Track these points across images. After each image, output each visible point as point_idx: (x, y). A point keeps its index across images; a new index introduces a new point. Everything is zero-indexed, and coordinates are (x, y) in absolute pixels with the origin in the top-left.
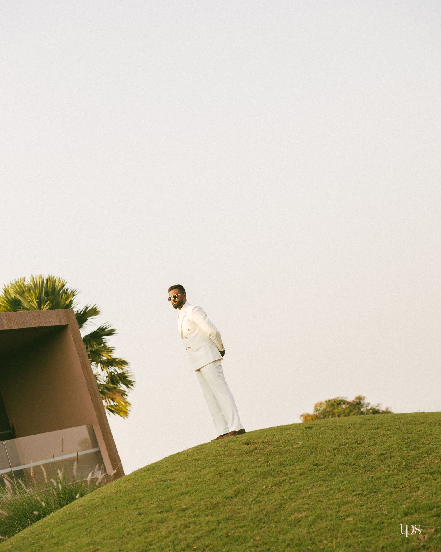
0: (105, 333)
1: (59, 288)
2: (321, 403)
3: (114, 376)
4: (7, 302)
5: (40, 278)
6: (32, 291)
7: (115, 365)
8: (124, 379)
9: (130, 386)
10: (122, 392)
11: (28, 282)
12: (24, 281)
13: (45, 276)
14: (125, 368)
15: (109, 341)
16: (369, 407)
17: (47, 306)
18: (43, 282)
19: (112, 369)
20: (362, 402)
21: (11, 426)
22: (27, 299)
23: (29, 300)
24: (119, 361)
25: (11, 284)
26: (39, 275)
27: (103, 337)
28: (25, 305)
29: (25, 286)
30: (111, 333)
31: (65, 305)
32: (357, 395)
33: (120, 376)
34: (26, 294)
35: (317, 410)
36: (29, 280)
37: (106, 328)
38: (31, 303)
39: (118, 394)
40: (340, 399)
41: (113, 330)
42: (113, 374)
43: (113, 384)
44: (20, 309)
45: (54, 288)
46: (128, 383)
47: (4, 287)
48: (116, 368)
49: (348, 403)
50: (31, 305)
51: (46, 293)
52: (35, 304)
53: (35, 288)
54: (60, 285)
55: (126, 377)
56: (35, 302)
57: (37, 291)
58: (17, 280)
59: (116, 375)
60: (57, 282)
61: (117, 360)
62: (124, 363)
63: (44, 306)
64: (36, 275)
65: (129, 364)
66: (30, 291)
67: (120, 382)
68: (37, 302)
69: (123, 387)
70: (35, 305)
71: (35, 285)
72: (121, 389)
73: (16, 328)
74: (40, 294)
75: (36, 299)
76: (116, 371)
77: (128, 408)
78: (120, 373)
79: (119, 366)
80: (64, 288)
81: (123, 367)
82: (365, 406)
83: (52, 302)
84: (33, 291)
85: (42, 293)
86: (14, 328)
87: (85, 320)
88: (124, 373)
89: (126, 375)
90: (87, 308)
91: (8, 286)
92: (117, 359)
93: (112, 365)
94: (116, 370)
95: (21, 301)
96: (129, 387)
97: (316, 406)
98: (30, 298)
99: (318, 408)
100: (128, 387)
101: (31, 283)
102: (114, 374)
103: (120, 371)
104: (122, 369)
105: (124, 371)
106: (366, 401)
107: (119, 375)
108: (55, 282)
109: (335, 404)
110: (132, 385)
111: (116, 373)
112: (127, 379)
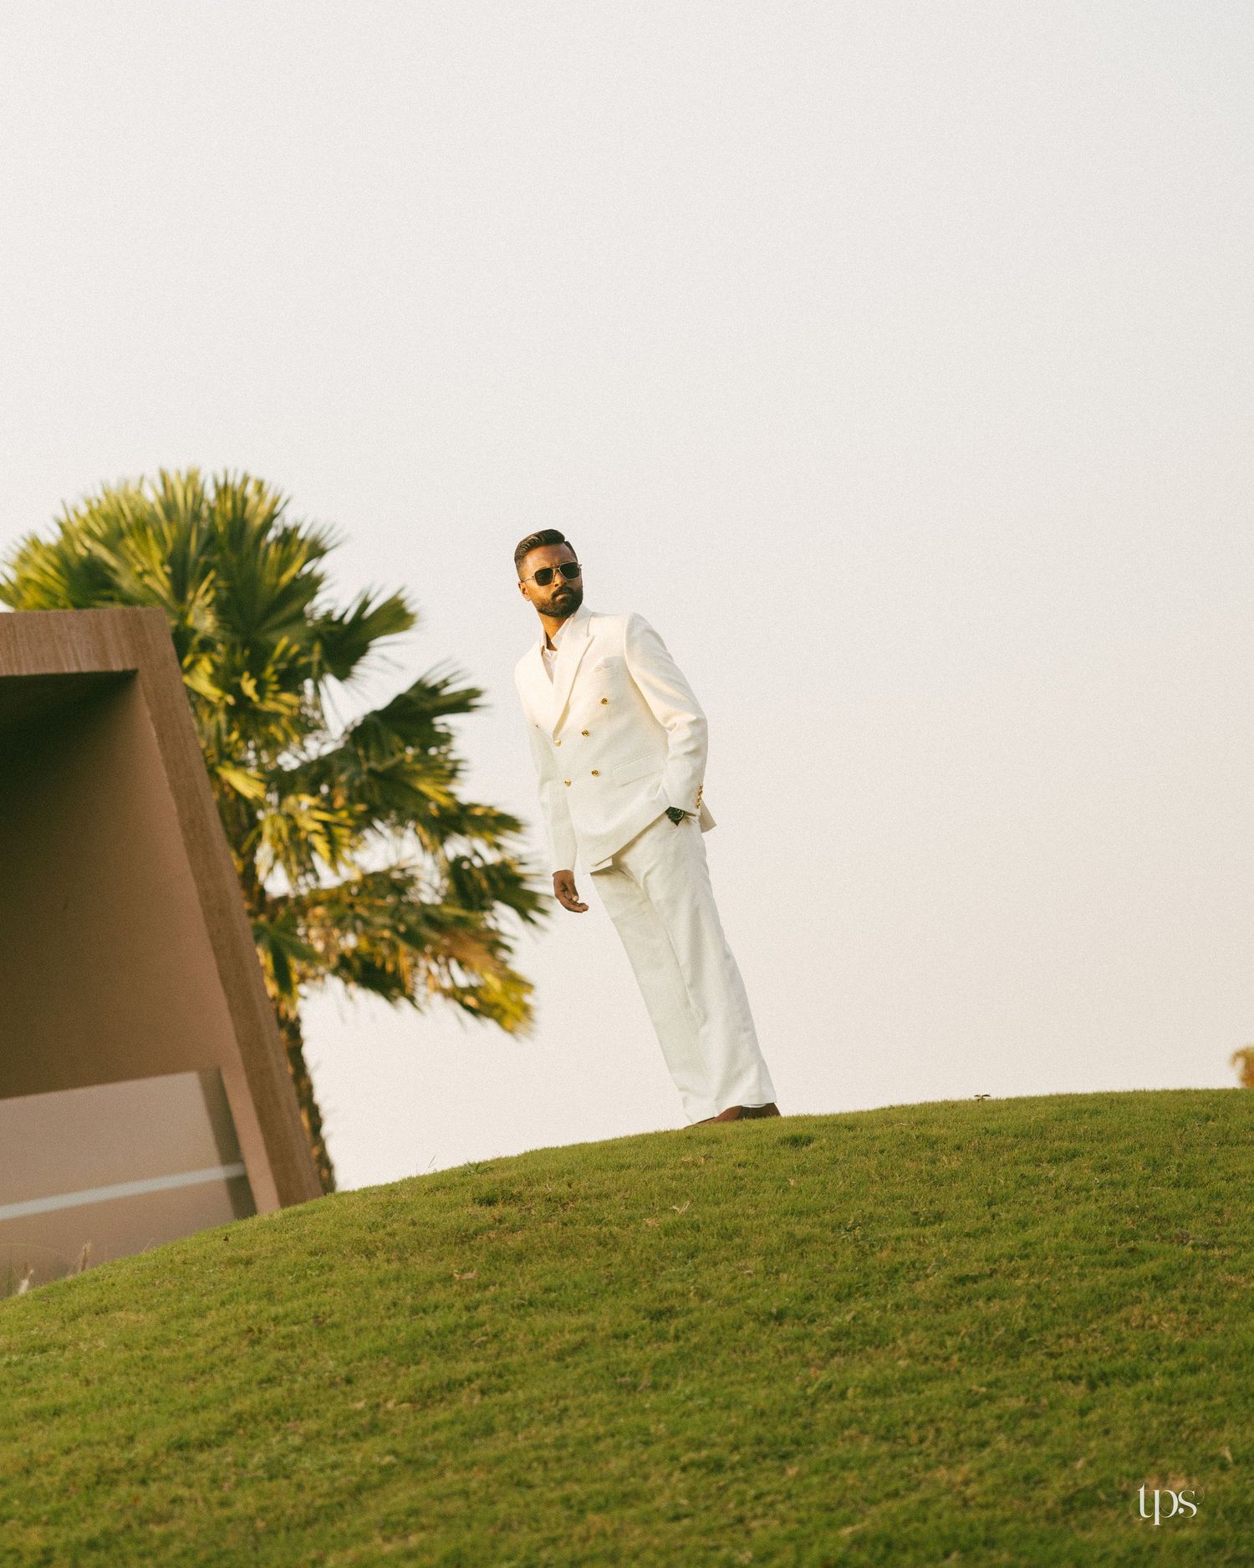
0: (440, 702)
1: (258, 521)
3: (468, 872)
4: (58, 570)
7: (469, 828)
8: (507, 883)
9: (534, 915)
10: (490, 937)
13: (213, 472)
14: (513, 845)
17: (207, 591)
18: (200, 494)
19: (457, 846)
22: (133, 560)
23: (139, 568)
24: (485, 816)
26: (188, 467)
27: (438, 720)
28: (126, 582)
30: (463, 703)
31: (278, 591)
33: (494, 875)
37: (445, 683)
38: (147, 580)
39: (478, 947)
41: (474, 693)
42: (466, 865)
43: (464, 907)
44: (111, 599)
45: (236, 524)
46: (526, 903)
48: (480, 845)
50: (147, 587)
51: (210, 541)
52: (160, 583)
54: (264, 509)
55: (520, 879)
56: (162, 576)
59: (480, 869)
61: (478, 812)
62: (506, 823)
63: (196, 591)
65: (523, 828)
67: (496, 898)
68: (166, 574)
69: (503, 918)
70: (162, 585)
72: (500, 927)
75: (162, 564)
76: (476, 853)
78: (492, 866)
79: (488, 835)
80: (281, 522)
81: (501, 840)
83: (226, 573)
85: (188, 542)
87: (363, 650)
89: (521, 870)
90: (365, 605)
92: (477, 806)
93: (457, 833)
94: (475, 849)
95: (114, 571)
96: (532, 921)
98: (143, 559)
100: (525, 916)
102: (472, 865)
103: (492, 857)
104: (498, 847)
105: (507, 855)
107: (487, 869)
111: (477, 862)
112: (527, 887)
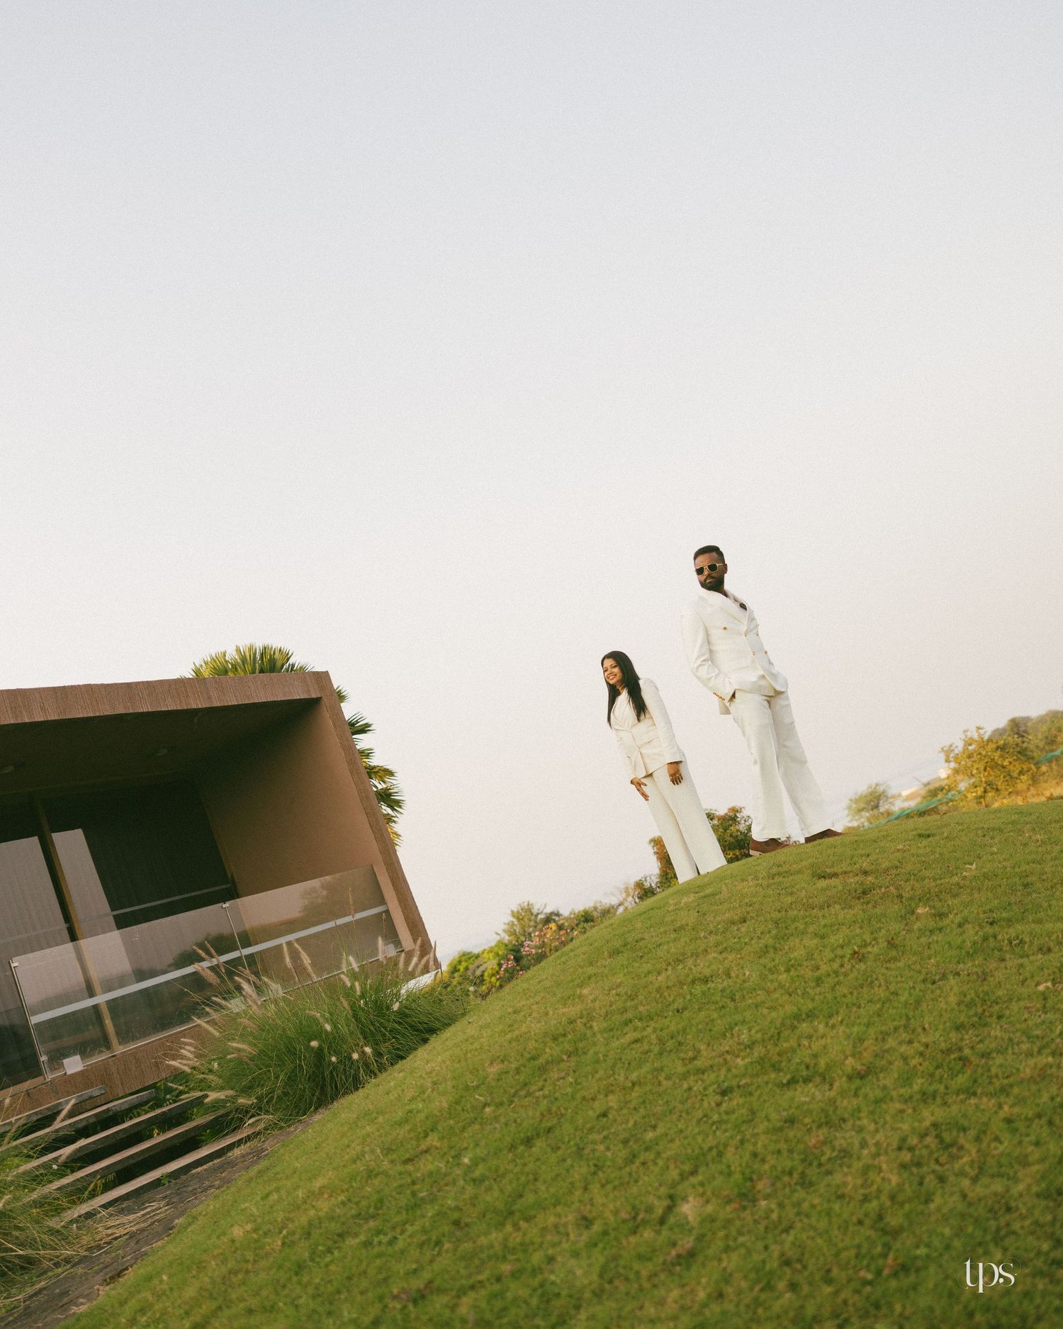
0: (357, 728)
1: (281, 662)
5: (250, 649)
6: (239, 668)
7: (373, 776)
8: (387, 797)
11: (232, 655)
12: (225, 656)
13: (259, 645)
14: (390, 781)
15: (363, 741)
18: (255, 654)
21: (229, 876)
24: (380, 770)
25: (206, 663)
26: (248, 645)
29: (226, 662)
30: (364, 728)
33: (382, 794)
34: (230, 673)
36: (234, 653)
37: (359, 721)
41: (368, 723)
45: (272, 662)
47: (193, 667)
48: (377, 782)
53: (244, 664)
54: (283, 658)
55: (390, 795)
57: (248, 666)
58: (214, 655)
60: (277, 653)
61: (378, 769)
62: (388, 773)
64: (244, 644)
65: (396, 775)
66: (236, 668)
71: (244, 660)
73: (233, 704)
78: (382, 790)
79: (381, 778)
80: (289, 662)
81: (385, 779)
84: (241, 668)
86: (230, 704)
88: (388, 788)
89: (392, 791)
91: (201, 666)
92: (378, 767)
94: (374, 784)
101: (237, 657)
103: (381, 787)
104: (384, 782)
105: (387, 785)
107: (379, 791)
108: (274, 653)
110: (401, 807)
112: (393, 798)
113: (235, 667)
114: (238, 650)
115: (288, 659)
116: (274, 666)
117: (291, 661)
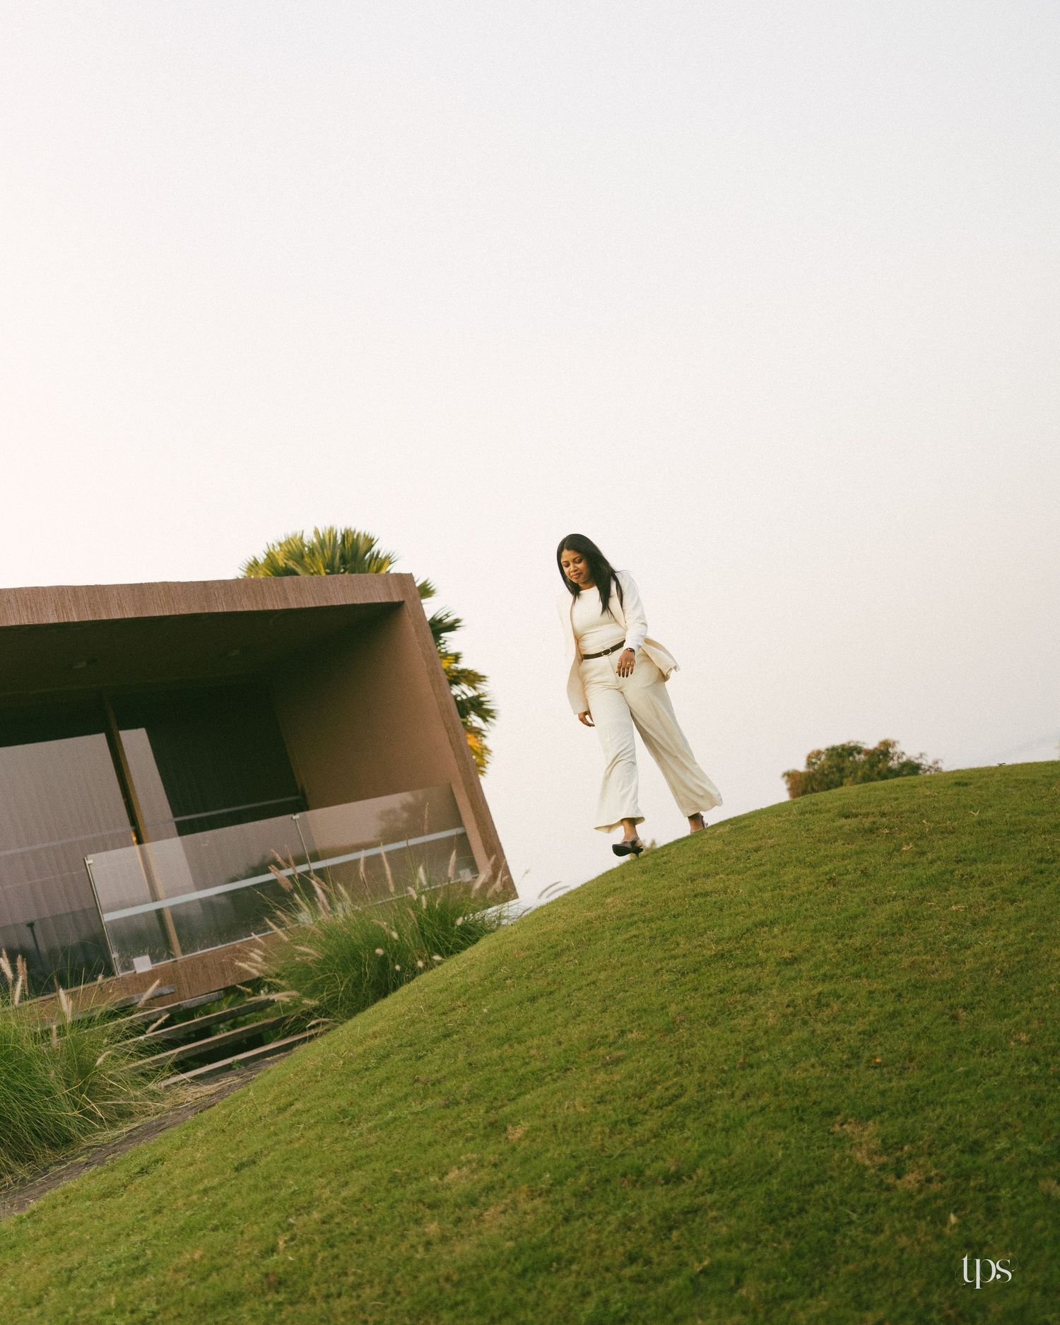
0: (443, 626)
1: (364, 549)
2: (818, 754)
3: (461, 701)
5: (330, 532)
6: (317, 554)
7: (463, 681)
8: (477, 705)
9: (489, 719)
10: (476, 730)
11: (309, 538)
12: (302, 537)
13: (340, 529)
14: (481, 687)
15: (451, 642)
16: (904, 759)
18: (335, 537)
19: (457, 690)
20: (891, 750)
22: (310, 567)
23: (312, 570)
24: (471, 675)
25: (280, 545)
26: (328, 527)
27: (440, 635)
29: (304, 546)
30: (451, 627)
32: (882, 738)
33: (472, 701)
34: (307, 560)
35: (810, 763)
36: (313, 536)
37: (445, 618)
39: (469, 734)
40: (852, 744)
41: (457, 621)
42: (459, 699)
45: (355, 549)
46: (485, 714)
47: (267, 548)
48: (464, 687)
49: (868, 753)
51: (342, 557)
53: (323, 550)
54: (366, 545)
55: (482, 703)
57: (328, 553)
58: (289, 537)
59: (466, 699)
60: (362, 539)
61: (468, 673)
62: (478, 678)
64: (323, 526)
65: (486, 680)
66: (314, 554)
67: (472, 712)
69: (475, 720)
71: (322, 543)
72: (475, 724)
74: (333, 558)
75: (325, 569)
76: (464, 693)
77: (487, 758)
78: (472, 697)
79: (470, 684)
80: (373, 549)
81: (477, 686)
82: (895, 758)
84: (319, 553)
86: (308, 606)
88: (479, 696)
89: (483, 699)
91: (275, 548)
92: (467, 671)
93: (457, 684)
94: (463, 691)
95: (298, 572)
96: (487, 721)
97: (809, 757)
98: (314, 567)
99: (814, 760)
100: (485, 720)
101: (315, 541)
102: (463, 698)
103: (471, 693)
104: (475, 688)
105: (479, 692)
106: (899, 748)
107: (469, 699)
108: (357, 538)
109: (845, 753)
110: (493, 717)
111: (465, 696)
112: (485, 707)
113: (312, 551)
114: (317, 532)
115: (372, 546)
116: (357, 551)
117: (375, 549)
